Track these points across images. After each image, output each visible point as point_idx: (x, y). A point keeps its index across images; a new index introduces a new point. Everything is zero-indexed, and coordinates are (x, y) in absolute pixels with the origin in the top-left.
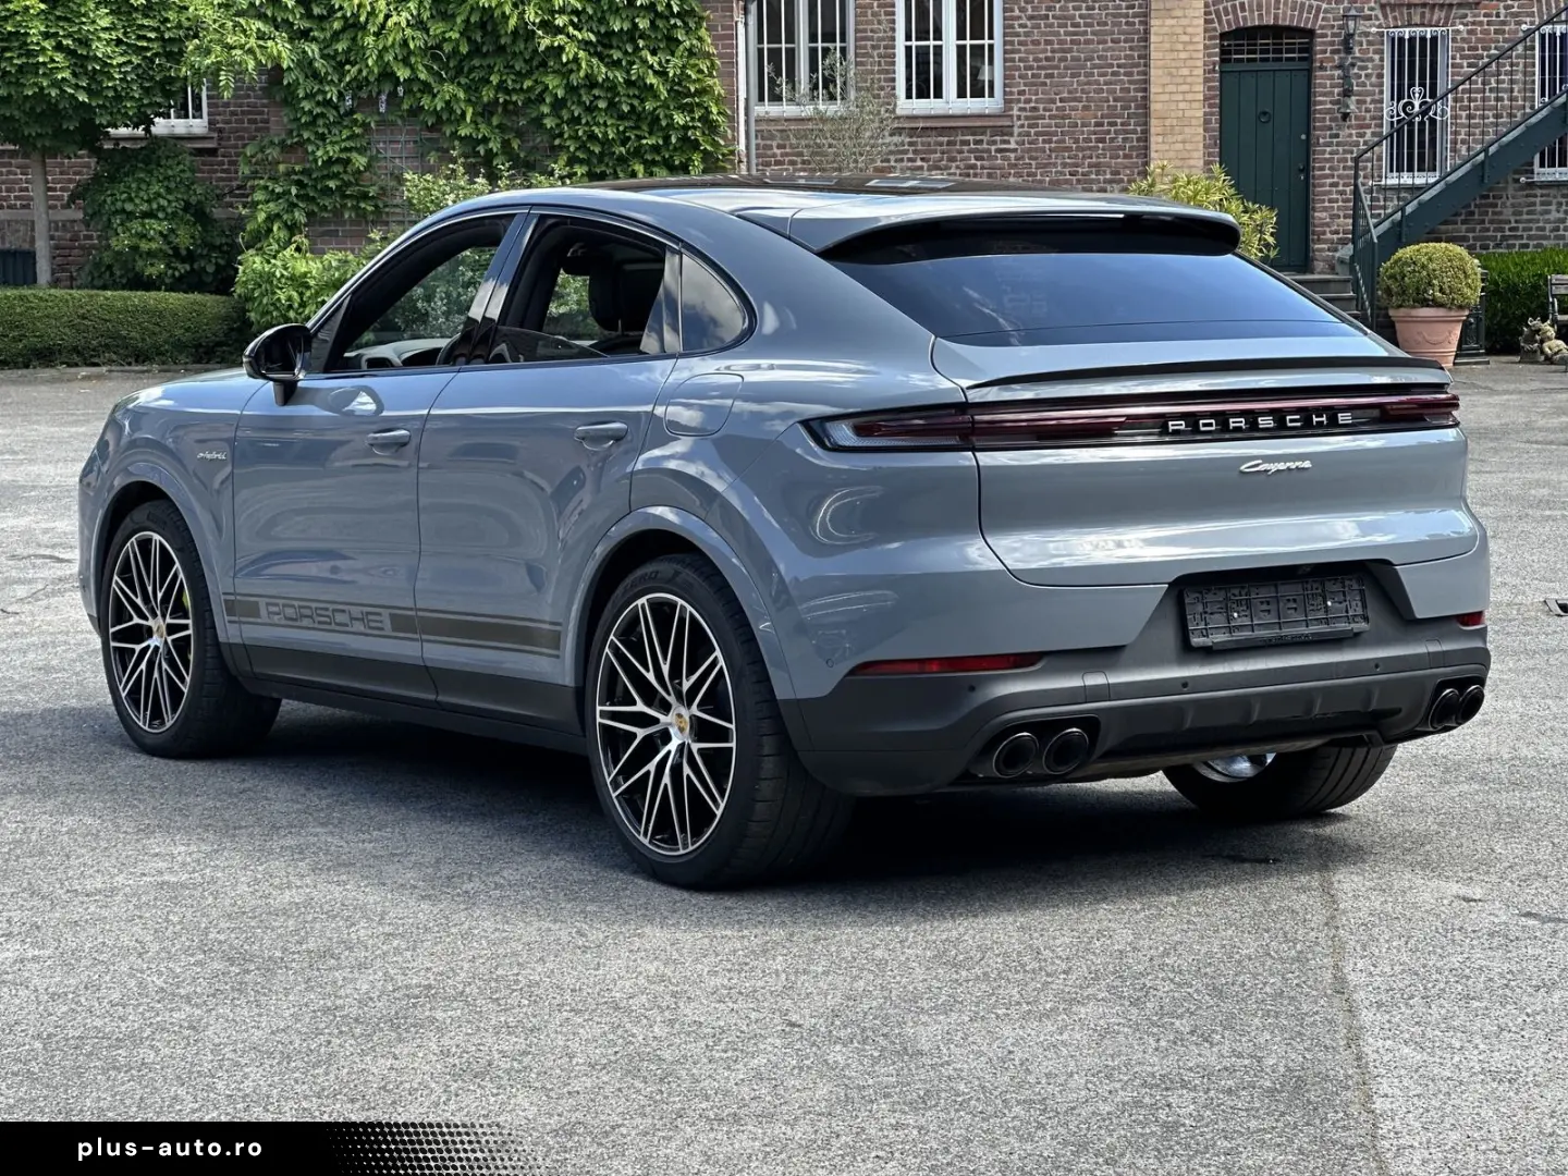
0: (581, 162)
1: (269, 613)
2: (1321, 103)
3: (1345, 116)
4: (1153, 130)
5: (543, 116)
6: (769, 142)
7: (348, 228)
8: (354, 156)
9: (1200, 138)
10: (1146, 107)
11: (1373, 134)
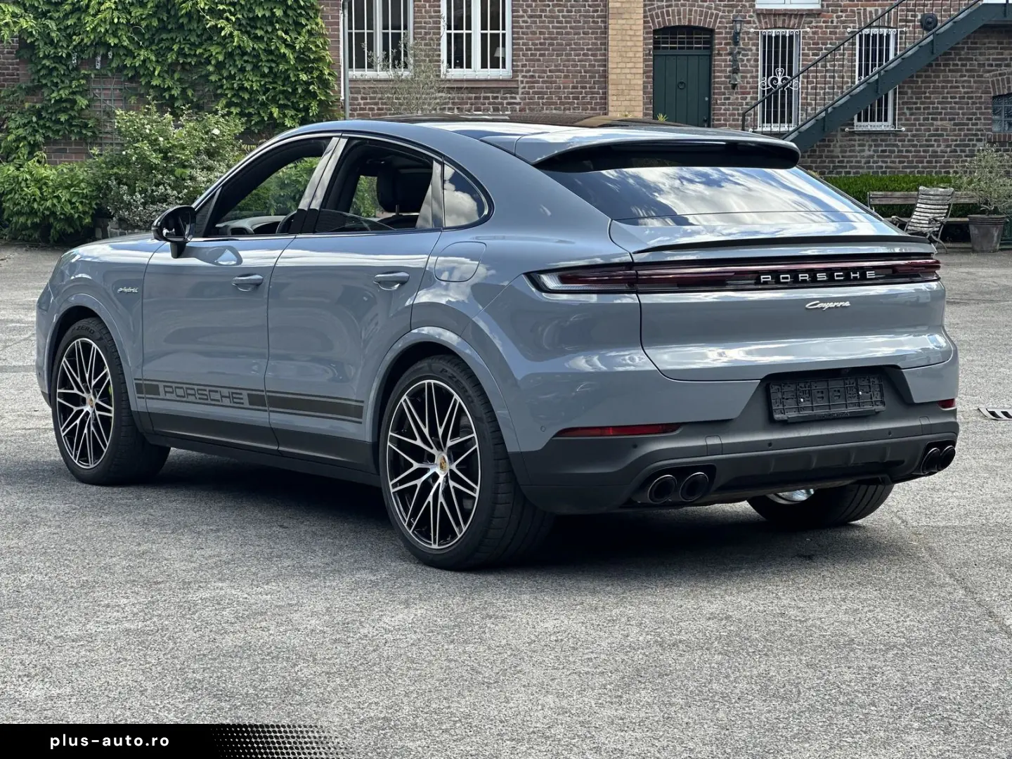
0: (236, 105)
1: (166, 392)
2: (719, 77)
3: (734, 86)
4: (610, 92)
5: (210, 74)
6: (356, 95)
7: (73, 147)
8: (78, 98)
9: (641, 98)
10: (606, 77)
11: (752, 98)
